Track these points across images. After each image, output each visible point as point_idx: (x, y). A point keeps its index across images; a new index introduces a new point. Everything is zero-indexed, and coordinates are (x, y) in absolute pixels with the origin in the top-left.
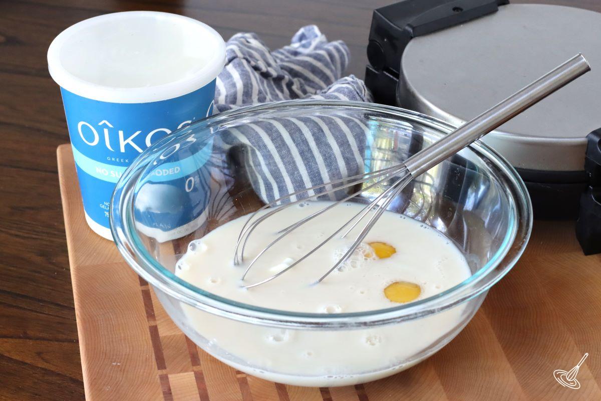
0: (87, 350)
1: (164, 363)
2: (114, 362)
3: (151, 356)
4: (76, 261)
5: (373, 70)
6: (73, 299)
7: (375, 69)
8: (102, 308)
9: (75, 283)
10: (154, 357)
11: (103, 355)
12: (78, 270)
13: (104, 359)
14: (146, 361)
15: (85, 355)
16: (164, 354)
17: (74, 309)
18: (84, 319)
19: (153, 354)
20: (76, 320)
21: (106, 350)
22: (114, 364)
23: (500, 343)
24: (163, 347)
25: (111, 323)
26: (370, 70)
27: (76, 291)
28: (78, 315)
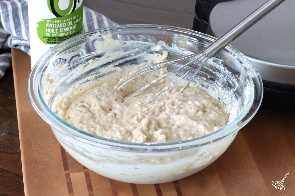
0: (26, 159)
1: (68, 167)
2: (40, 166)
3: (61, 163)
4: (20, 110)
5: (198, 19)
6: (18, 130)
7: (199, 18)
8: (34, 136)
9: (19, 121)
10: (62, 163)
11: (34, 161)
12: (21, 114)
13: (35, 164)
14: (58, 165)
15: (24, 161)
16: (68, 162)
17: (19, 136)
18: (24, 142)
19: (62, 161)
20: (19, 142)
21: (36, 159)
22: (40, 167)
23: (255, 160)
24: (67, 158)
25: (39, 144)
26: (196, 18)
27: (20, 126)
28: (20, 139)
